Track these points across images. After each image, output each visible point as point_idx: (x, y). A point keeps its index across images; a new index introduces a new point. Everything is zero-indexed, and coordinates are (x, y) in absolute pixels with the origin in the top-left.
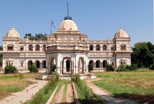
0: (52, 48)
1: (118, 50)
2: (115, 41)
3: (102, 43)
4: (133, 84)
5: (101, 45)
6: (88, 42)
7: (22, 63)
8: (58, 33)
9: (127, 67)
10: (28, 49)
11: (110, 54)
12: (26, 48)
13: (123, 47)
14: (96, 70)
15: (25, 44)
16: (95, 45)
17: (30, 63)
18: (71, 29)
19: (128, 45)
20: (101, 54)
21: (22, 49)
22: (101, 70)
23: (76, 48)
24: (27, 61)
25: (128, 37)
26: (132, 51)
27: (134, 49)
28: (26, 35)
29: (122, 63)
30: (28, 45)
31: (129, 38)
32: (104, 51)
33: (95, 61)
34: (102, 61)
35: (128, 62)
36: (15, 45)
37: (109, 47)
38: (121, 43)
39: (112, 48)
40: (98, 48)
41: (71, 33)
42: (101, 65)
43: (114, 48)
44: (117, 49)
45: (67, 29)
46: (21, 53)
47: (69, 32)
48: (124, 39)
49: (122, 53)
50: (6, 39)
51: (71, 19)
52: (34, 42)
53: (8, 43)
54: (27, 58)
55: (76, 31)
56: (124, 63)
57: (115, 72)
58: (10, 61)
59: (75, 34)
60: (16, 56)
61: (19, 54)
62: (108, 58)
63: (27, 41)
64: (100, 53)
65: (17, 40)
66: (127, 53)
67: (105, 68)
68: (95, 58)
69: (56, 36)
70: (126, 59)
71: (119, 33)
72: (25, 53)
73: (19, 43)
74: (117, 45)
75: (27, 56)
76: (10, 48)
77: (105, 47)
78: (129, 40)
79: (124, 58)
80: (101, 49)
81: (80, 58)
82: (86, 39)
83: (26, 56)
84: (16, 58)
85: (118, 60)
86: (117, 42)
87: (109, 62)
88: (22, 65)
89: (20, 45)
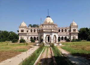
0: (41, 31)
1: (72, 31)
2: (70, 27)
4: (80, 48)
5: (64, 29)
7: (28, 38)
9: (76, 40)
10: (30, 31)
11: (68, 33)
12: (29, 31)
13: (74, 30)
14: (61, 41)
15: (29, 29)
16: (61, 30)
17: (31, 38)
19: (76, 29)
20: (64, 34)
21: (27, 31)
22: (64, 41)
23: (52, 31)
24: (30, 37)
25: (77, 25)
27: (79, 31)
28: (29, 25)
29: (74, 38)
30: (30, 30)
33: (61, 37)
34: (64, 37)
35: (77, 37)
37: (68, 30)
38: (73, 28)
39: (69, 31)
40: (62, 31)
42: (64, 39)
43: (70, 31)
45: (48, 22)
47: (49, 23)
48: (75, 27)
49: (74, 33)
50: (20, 27)
51: (50, 17)
52: (33, 28)
53: (21, 29)
54: (30, 36)
55: (52, 23)
57: (70, 42)
58: (23, 37)
59: (52, 24)
60: (25, 35)
61: (26, 34)
62: (67, 35)
63: (30, 28)
65: (25, 27)
66: (76, 33)
67: (66, 40)
68: (61, 35)
69: (43, 25)
71: (72, 24)
72: (29, 33)
73: (26, 29)
74: (72, 29)
76: (22, 31)
77: (66, 30)
78: (77, 27)
79: (74, 36)
80: (64, 31)
81: (54, 35)
82: (57, 27)
84: (25, 36)
85: (72, 37)
87: (68, 38)
88: (28, 39)
89: (27, 30)
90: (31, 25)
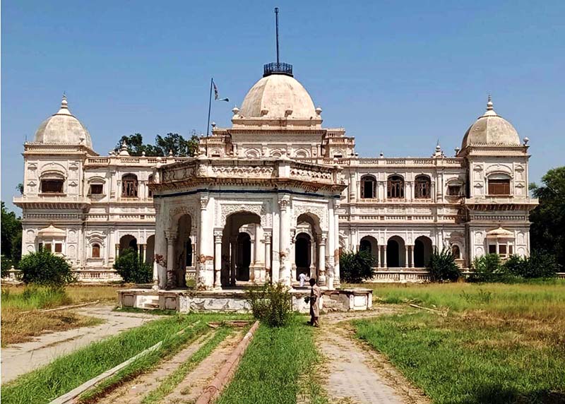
0: (180, 174)
1: (479, 194)
2: (464, 158)
3: (410, 169)
5: (410, 177)
6: (354, 163)
7: (96, 246)
8: (236, 127)
9: (514, 264)
10: (118, 190)
11: (445, 211)
12: (113, 187)
13: (499, 185)
14: (384, 277)
15: (111, 170)
16: (382, 177)
17: (128, 243)
18: (288, 113)
19: (517, 178)
20: (408, 212)
21: (96, 189)
22: (408, 278)
23: (285, 172)
24: (115, 237)
25: (518, 142)
26: (536, 202)
27: (539, 193)
29: (492, 249)
30: (119, 176)
31: (524, 149)
32: (420, 201)
33: (382, 239)
34: (410, 239)
35: (521, 246)
36: (71, 176)
37: (441, 185)
38: (488, 167)
39: (453, 190)
40: (396, 188)
41: (290, 127)
42: (409, 257)
43: (460, 188)
44: (474, 192)
45: (275, 112)
46: (93, 205)
47: (281, 122)
49: (492, 207)
50: (32, 153)
51: (288, 73)
52: (144, 163)
53: (43, 166)
54: (116, 225)
55: (310, 122)
56: (503, 249)
57: (461, 286)
58: (51, 238)
59: (303, 133)
60: (78, 216)
61: (85, 209)
62: (436, 228)
63: (123, 159)
64: (405, 207)
65: (82, 154)
66: (514, 207)
67: (422, 270)
68: (381, 227)
69: (228, 139)
70: (510, 234)
71: (482, 129)
72: (107, 205)
73: (86, 168)
74: (475, 178)
75: (116, 219)
76: (52, 185)
77: (423, 186)
78: (521, 154)
79: (500, 231)
80: (409, 192)
82: (347, 153)
83: (112, 219)
84: (74, 227)
85: (477, 238)
86: (473, 165)
87: (441, 243)
88: (96, 253)
89: (89, 175)
90: (137, 140)
